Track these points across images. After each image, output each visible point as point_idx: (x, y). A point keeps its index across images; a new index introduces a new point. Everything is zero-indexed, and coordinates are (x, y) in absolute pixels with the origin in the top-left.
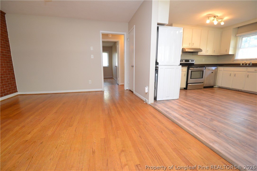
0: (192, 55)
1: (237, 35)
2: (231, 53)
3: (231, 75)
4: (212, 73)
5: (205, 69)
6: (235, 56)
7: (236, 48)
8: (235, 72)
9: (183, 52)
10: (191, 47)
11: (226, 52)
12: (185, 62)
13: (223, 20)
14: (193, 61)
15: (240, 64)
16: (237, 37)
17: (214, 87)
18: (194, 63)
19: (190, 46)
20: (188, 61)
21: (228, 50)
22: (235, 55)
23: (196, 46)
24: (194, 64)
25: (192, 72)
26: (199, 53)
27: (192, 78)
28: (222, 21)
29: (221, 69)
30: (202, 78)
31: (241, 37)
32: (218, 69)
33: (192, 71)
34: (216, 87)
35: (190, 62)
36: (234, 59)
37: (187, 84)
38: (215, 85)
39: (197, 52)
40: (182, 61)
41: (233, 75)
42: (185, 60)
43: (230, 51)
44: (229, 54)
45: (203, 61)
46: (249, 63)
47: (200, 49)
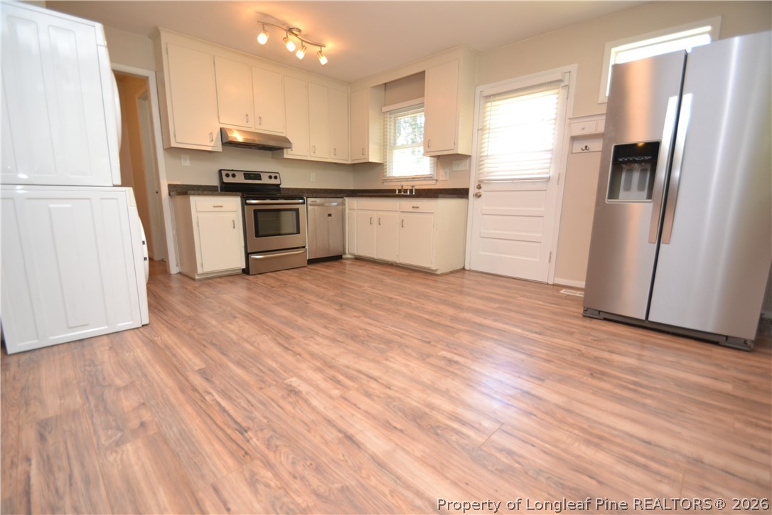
0: (272, 158)
1: (384, 109)
2: (373, 158)
3: (372, 222)
4: (330, 215)
5: (303, 203)
6: (386, 169)
7: (385, 146)
8: (380, 213)
9: (224, 141)
10: (253, 130)
11: (363, 155)
12: (245, 179)
13: (323, 48)
14: (276, 178)
15: (394, 191)
16: (385, 115)
17: (344, 256)
18: (279, 185)
19: (248, 125)
20: (257, 176)
21: (364, 151)
22: (386, 165)
23: (272, 126)
24: (281, 186)
25: (259, 214)
26: (285, 150)
27: (260, 233)
28: (321, 52)
29: (351, 203)
30: (298, 232)
31: (393, 116)
32: (344, 205)
34: (348, 256)
35: (265, 180)
36: (383, 176)
37: (247, 255)
38: (345, 253)
39: (281, 149)
40: (234, 176)
41: (375, 221)
42: (244, 174)
43: (370, 153)
44: (370, 161)
45: (312, 180)
46: (410, 188)
47: (286, 140)
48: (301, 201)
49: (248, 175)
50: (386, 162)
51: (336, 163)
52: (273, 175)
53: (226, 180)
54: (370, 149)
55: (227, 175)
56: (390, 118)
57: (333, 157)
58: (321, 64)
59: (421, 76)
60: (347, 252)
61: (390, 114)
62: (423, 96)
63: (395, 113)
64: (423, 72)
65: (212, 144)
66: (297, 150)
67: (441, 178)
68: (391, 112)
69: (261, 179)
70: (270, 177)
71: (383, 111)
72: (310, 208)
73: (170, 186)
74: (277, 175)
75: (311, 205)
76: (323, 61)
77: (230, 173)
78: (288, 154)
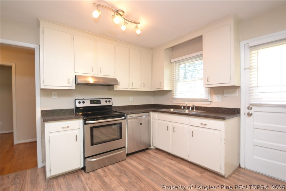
0: (108, 90)
1: (172, 61)
2: (166, 88)
3: (169, 129)
4: (141, 124)
5: (125, 119)
6: (174, 94)
7: (173, 81)
8: (174, 124)
9: (76, 83)
10: (96, 76)
11: (160, 86)
12: (91, 104)
14: (110, 101)
15: (180, 107)
16: (173, 64)
17: (149, 148)
20: (98, 101)
21: (161, 84)
22: (174, 92)
23: (107, 73)
24: (112, 106)
25: (94, 129)
26: (115, 86)
28: (137, 27)
29: (154, 116)
30: (121, 138)
31: (177, 64)
32: (150, 116)
33: (92, 129)
34: (152, 147)
35: (103, 103)
36: (172, 98)
37: (85, 158)
38: (150, 146)
39: (113, 86)
40: (84, 102)
41: (171, 129)
42: (90, 101)
43: (165, 85)
44: (165, 89)
45: (131, 101)
46: (192, 105)
47: (115, 80)
48: (123, 118)
49: (92, 101)
50: (174, 90)
51: (144, 91)
52: (108, 100)
53: (78, 105)
54: (165, 83)
55: (80, 103)
56: (175, 65)
57: (143, 88)
58: (137, 34)
59: (199, 39)
60: (151, 145)
61: (176, 63)
62: (202, 50)
63: (178, 62)
64: (201, 37)
65: (69, 85)
66: (123, 86)
67: (215, 101)
68: (176, 62)
69: (100, 103)
70: (106, 101)
71: (171, 62)
72: (129, 120)
73: (42, 112)
74: (110, 100)
75: (130, 119)
76: (138, 32)
77: (82, 101)
78: (117, 88)
